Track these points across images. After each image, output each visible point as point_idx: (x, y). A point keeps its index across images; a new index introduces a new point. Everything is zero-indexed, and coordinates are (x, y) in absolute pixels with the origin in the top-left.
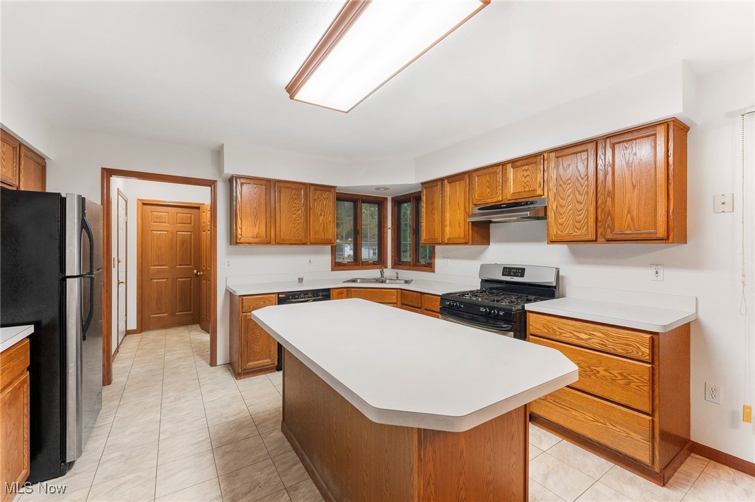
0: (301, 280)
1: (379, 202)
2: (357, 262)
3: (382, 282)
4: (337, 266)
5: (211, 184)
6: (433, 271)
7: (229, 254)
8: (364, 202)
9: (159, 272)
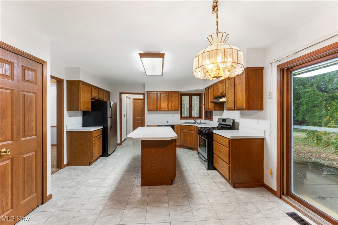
0: (168, 122)
1: (200, 95)
2: (191, 117)
3: (195, 124)
4: (182, 118)
5: (144, 94)
6: (212, 121)
7: (148, 113)
8: (192, 95)
9: (138, 119)
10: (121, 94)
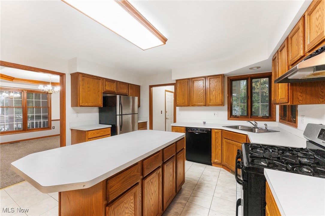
1: (269, 76)
4: (231, 117)
6: (296, 127)
7: (180, 110)
10: (151, 87)
